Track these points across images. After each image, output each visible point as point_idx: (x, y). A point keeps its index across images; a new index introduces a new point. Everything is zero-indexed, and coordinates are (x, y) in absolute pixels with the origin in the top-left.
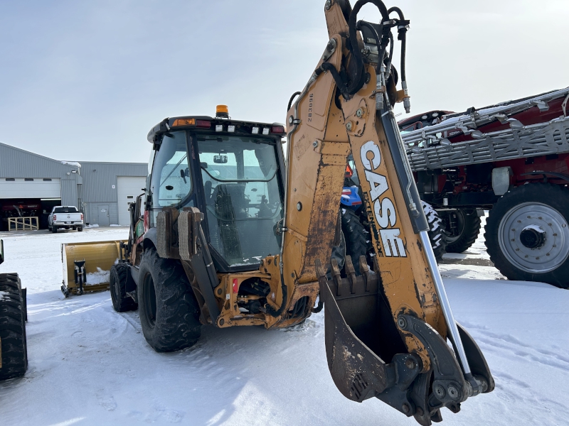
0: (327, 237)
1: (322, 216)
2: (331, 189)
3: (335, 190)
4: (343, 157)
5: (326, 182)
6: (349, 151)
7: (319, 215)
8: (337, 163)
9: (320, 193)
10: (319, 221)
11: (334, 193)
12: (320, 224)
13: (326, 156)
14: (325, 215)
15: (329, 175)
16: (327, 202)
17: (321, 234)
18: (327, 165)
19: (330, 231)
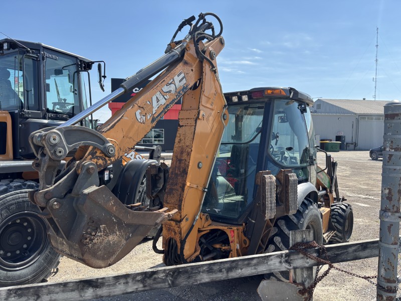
0: (181, 180)
1: (178, 163)
2: (184, 143)
3: (187, 144)
4: (192, 120)
5: (182, 138)
6: (196, 115)
7: (176, 162)
8: (189, 125)
9: (177, 146)
10: (176, 167)
11: (187, 146)
12: (177, 169)
13: (181, 120)
14: (180, 163)
15: (184, 133)
16: (182, 153)
17: (177, 178)
18: (183, 126)
19: (183, 177)
